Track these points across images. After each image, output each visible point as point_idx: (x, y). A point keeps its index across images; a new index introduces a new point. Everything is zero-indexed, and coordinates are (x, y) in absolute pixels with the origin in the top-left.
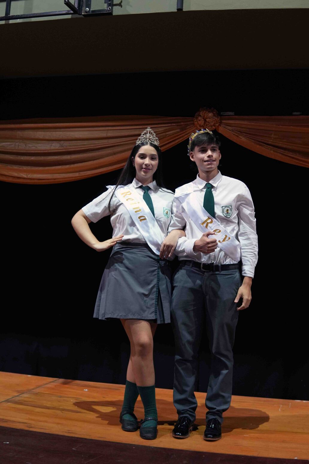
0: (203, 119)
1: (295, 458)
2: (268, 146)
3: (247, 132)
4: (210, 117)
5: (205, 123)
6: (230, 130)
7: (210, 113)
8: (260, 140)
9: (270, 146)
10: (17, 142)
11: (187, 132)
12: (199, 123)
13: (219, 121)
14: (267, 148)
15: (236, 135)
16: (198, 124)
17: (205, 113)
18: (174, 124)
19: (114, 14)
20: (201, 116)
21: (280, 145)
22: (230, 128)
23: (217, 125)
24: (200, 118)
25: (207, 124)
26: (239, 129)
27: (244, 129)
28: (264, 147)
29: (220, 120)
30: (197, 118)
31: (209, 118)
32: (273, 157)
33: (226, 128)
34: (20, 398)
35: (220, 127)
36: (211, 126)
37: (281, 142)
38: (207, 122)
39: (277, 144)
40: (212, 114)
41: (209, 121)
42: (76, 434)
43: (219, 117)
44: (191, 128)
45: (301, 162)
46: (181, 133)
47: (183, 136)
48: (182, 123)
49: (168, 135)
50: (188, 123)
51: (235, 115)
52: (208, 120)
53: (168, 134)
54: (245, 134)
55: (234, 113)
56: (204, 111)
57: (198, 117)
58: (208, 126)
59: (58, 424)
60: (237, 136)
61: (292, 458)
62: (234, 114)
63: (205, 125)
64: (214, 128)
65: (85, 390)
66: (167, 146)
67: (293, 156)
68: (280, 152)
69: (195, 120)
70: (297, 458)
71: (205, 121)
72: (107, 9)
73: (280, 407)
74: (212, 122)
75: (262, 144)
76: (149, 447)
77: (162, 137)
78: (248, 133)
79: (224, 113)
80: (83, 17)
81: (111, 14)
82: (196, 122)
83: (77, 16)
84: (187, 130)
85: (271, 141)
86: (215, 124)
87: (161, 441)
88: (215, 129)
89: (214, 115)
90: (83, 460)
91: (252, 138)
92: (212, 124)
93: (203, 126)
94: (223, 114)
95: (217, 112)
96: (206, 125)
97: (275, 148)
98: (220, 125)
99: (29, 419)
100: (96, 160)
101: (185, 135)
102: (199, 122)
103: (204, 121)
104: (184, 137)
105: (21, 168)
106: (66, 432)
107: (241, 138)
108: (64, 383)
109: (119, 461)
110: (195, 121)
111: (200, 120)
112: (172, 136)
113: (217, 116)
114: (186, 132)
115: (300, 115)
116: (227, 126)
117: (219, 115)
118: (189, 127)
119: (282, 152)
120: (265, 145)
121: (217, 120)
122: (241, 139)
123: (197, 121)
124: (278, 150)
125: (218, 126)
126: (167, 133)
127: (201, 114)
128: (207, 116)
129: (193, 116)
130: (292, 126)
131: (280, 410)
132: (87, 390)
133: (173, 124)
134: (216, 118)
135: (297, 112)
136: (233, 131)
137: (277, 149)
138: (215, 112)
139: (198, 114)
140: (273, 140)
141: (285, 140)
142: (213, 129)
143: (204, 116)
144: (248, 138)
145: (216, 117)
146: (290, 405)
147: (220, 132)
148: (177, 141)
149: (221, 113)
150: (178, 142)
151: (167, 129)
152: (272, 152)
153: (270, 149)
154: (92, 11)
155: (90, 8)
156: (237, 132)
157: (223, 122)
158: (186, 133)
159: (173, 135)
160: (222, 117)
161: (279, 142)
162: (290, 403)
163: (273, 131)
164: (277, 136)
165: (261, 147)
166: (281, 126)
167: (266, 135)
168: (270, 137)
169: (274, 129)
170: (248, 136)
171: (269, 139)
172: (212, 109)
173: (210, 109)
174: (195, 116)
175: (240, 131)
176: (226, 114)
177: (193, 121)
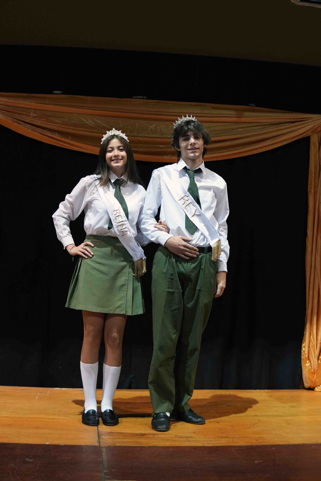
1: (47, 443)
2: (26, 124)
3: (5, 109)
8: (19, 118)
9: (28, 125)
14: (25, 126)
21: (39, 124)
28: (23, 126)
32: (31, 136)
37: (39, 121)
39: (35, 123)
45: (60, 143)
54: (2, 111)
61: (43, 443)
67: (51, 136)
68: (38, 131)
70: (48, 443)
73: (37, 395)
75: (20, 122)
78: (5, 111)
85: (30, 119)
91: (9, 115)
97: (33, 127)
115: (61, 94)
119: (41, 131)
120: (23, 123)
124: (37, 129)
130: (51, 104)
131: (37, 398)
135: (57, 91)
137: (35, 128)
140: (32, 119)
141: (43, 119)
144: (5, 115)
146: (48, 393)
152: (30, 130)
153: (28, 127)
161: (38, 121)
162: (49, 391)
163: (32, 109)
164: (36, 115)
165: (19, 125)
166: (40, 104)
167: (25, 113)
168: (30, 116)
169: (33, 108)
170: (5, 114)
171: (28, 118)
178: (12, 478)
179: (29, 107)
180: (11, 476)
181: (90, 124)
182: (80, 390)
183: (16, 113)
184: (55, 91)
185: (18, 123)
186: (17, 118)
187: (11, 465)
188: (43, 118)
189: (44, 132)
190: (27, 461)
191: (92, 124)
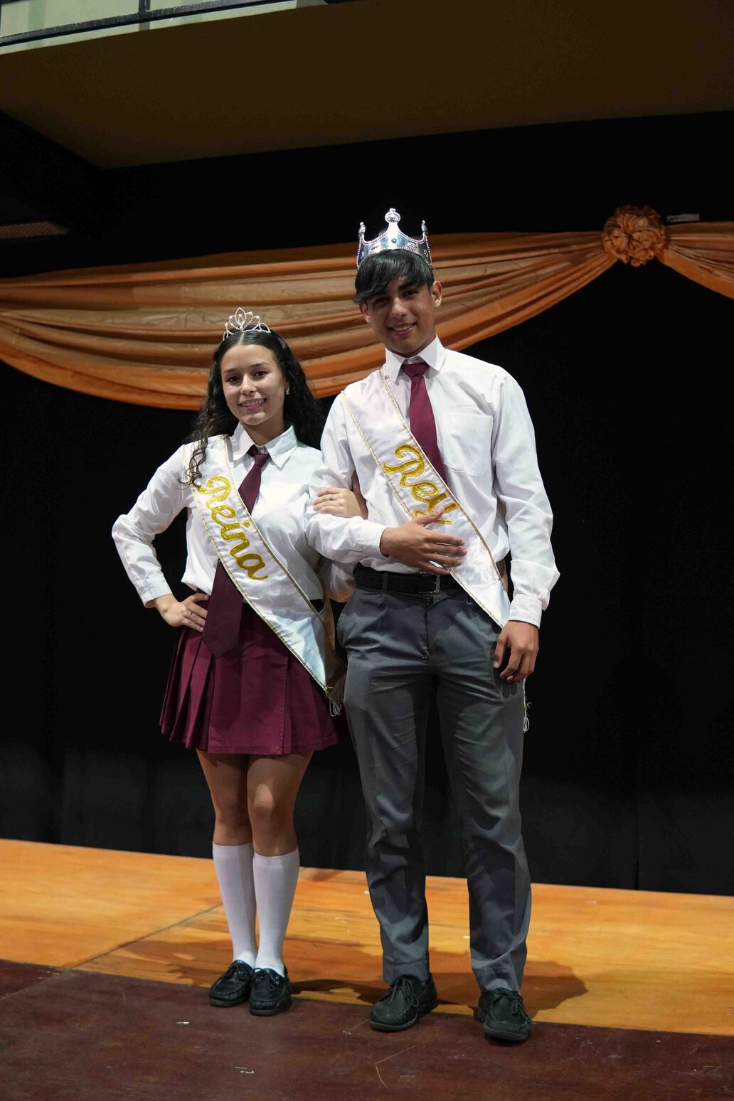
0: (624, 235)
4: (641, 229)
5: (629, 243)
6: (690, 258)
7: (641, 219)
10: (183, 312)
11: (589, 268)
12: (616, 242)
13: (664, 237)
15: (705, 269)
16: (614, 246)
17: (627, 221)
18: (556, 251)
20: (619, 227)
22: (691, 252)
23: (660, 246)
24: (616, 232)
25: (634, 246)
26: (713, 253)
27: (725, 254)
29: (666, 234)
30: (610, 233)
31: (640, 231)
33: (682, 254)
34: (214, 917)
35: (665, 250)
36: (646, 250)
38: (635, 240)
40: (646, 221)
41: (639, 237)
43: (664, 227)
44: (596, 258)
46: (572, 271)
47: (578, 278)
48: (574, 247)
49: (542, 278)
50: (590, 245)
51: (702, 220)
52: (636, 236)
53: (541, 275)
55: (698, 215)
56: (627, 215)
57: (612, 230)
58: (638, 249)
60: (708, 270)
62: (698, 219)
63: (629, 248)
64: (652, 253)
66: (542, 303)
69: (604, 237)
71: (630, 238)
74: (647, 240)
77: (528, 283)
79: (676, 218)
82: (609, 243)
84: (589, 262)
86: (653, 244)
88: (655, 257)
89: (651, 224)
90: (370, 1057)
92: (647, 244)
93: (624, 250)
94: (672, 219)
95: (659, 216)
96: (631, 247)
98: (666, 247)
100: (371, 344)
101: (582, 276)
102: (614, 241)
103: (627, 240)
104: (582, 279)
105: (195, 374)
107: (718, 276)
108: (317, 878)
109: (456, 1058)
110: (607, 241)
111: (617, 237)
112: (552, 279)
113: (657, 224)
114: (586, 266)
116: (682, 249)
117: (663, 222)
118: (592, 254)
121: (659, 234)
122: (716, 278)
123: (611, 240)
125: (661, 251)
126: (540, 272)
127: (621, 221)
128: (634, 226)
129: (601, 228)
133: (552, 251)
134: (657, 230)
136: (697, 258)
138: (651, 217)
139: (611, 222)
142: (650, 256)
143: (628, 226)
145: (655, 226)
147: (666, 263)
148: (566, 289)
149: (669, 218)
150: (566, 293)
151: (538, 263)
156: (707, 260)
157: (673, 238)
158: (584, 271)
159: (554, 275)
160: (671, 226)
172: (645, 208)
173: (640, 207)
174: (606, 228)
175: (715, 258)
176: (679, 220)
177: (600, 239)
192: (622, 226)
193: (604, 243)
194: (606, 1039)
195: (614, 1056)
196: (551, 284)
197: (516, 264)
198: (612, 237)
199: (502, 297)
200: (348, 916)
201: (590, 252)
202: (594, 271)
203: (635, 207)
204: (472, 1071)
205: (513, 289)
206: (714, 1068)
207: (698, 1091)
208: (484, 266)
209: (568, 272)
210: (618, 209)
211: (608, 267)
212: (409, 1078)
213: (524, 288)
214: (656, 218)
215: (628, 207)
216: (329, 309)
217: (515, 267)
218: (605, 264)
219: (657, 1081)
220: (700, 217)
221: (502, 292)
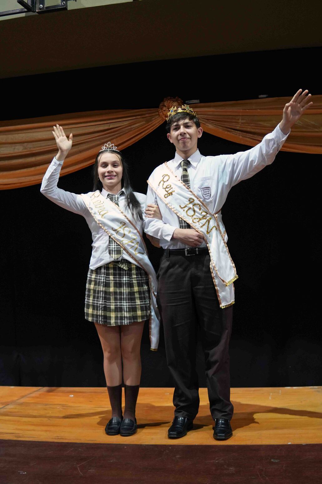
1: (289, 443)
2: (236, 132)
3: (214, 119)
7: (174, 102)
8: (229, 127)
9: (238, 132)
11: (153, 124)
14: (236, 133)
16: (164, 115)
17: (169, 103)
19: (69, 8)
20: (165, 106)
21: (249, 130)
26: (206, 116)
27: (210, 116)
28: (233, 133)
30: (162, 109)
32: (242, 142)
34: (5, 410)
37: (249, 127)
39: (244, 129)
40: (177, 103)
42: (66, 439)
44: (156, 119)
46: (146, 125)
48: (147, 115)
49: (134, 129)
50: (153, 114)
51: (201, 102)
54: (212, 121)
55: (199, 100)
56: (169, 101)
57: (163, 107)
59: (46, 431)
60: (204, 124)
61: (286, 443)
62: (199, 102)
65: (70, 396)
66: (133, 140)
68: (249, 137)
69: (159, 110)
70: (290, 443)
72: (62, 4)
73: (270, 395)
75: (230, 130)
76: (141, 445)
77: (127, 131)
79: (190, 102)
80: (37, 14)
81: (66, 9)
82: (162, 113)
83: (31, 14)
84: (153, 121)
85: (239, 126)
87: (152, 439)
90: (75, 463)
91: (219, 125)
94: (188, 102)
95: (182, 101)
97: (244, 133)
99: (17, 429)
101: (150, 127)
102: (164, 112)
104: (150, 129)
106: (55, 439)
107: (208, 126)
108: (49, 391)
109: (112, 461)
111: (165, 111)
112: (138, 129)
114: (151, 124)
115: (267, 97)
118: (154, 118)
119: (251, 136)
120: (233, 130)
123: (162, 112)
124: (247, 135)
126: (132, 126)
127: (166, 103)
129: (158, 107)
130: (258, 109)
131: (270, 398)
132: (72, 396)
133: (138, 117)
135: (263, 95)
137: (245, 134)
138: (179, 102)
139: (162, 104)
140: (241, 125)
141: (252, 125)
143: (169, 106)
146: (280, 393)
148: (143, 134)
149: (186, 102)
150: (145, 135)
151: (132, 122)
152: (241, 137)
153: (238, 134)
154: (47, 8)
155: (43, 5)
156: (203, 119)
159: (138, 127)
161: (247, 127)
162: (280, 391)
163: (240, 116)
164: (244, 121)
165: (229, 133)
166: (247, 110)
167: (234, 121)
168: (238, 123)
169: (241, 114)
170: (215, 124)
171: (237, 125)
172: (176, 98)
173: (174, 98)
174: (160, 107)
175: (206, 118)
176: (191, 103)
177: (158, 112)
178: (262, 479)
179: (237, 114)
180: (260, 477)
181: (299, 124)
182: (311, 388)
183: (225, 122)
184: (260, 95)
185: (229, 131)
186: (226, 126)
187: (259, 467)
188: (251, 123)
189: (254, 137)
190: (273, 462)
191: (300, 124)
192: (166, 105)
193: (160, 113)
194: (175, 449)
195: (178, 456)
196: (137, 131)
197: (123, 123)
198: (162, 111)
199: (117, 137)
200: (63, 406)
201: (153, 117)
202: (156, 125)
203: (172, 98)
204: (118, 466)
205: (121, 134)
206: (220, 458)
207: (214, 468)
208: (109, 124)
209: (144, 126)
210: (165, 99)
211: (161, 123)
212: (92, 471)
213: (125, 133)
214: (181, 102)
215: (169, 98)
216: (42, 145)
217: (122, 124)
218: (160, 122)
219: (197, 465)
220: (200, 101)
221: (116, 136)
